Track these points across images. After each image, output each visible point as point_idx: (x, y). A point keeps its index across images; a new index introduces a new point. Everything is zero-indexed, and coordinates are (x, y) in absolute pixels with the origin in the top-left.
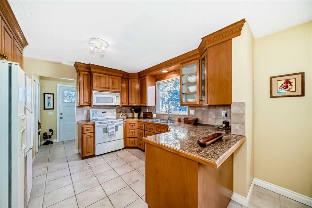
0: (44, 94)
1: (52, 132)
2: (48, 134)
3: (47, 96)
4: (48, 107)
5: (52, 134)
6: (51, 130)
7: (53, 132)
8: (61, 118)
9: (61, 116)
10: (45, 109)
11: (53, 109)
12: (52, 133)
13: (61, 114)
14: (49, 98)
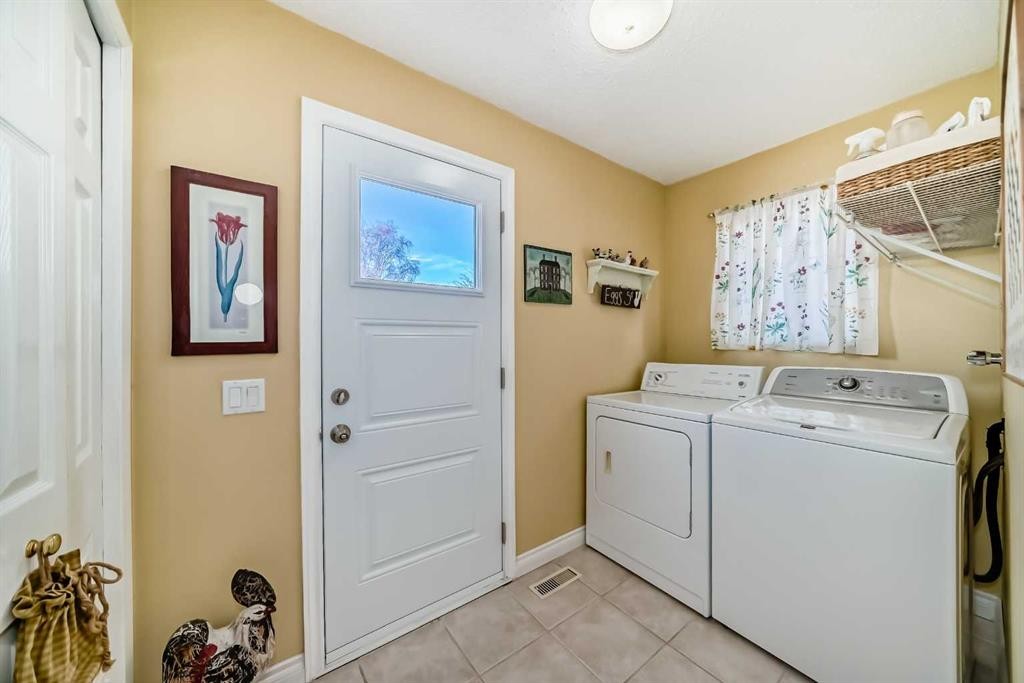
0: (181, 180)
1: (253, 612)
2: (221, 638)
3: (204, 202)
4: (213, 325)
5: (258, 632)
6: (248, 586)
7: (270, 605)
8: (340, 436)
9: (336, 416)
10: (182, 344)
11: (269, 345)
12: (265, 623)
13: (340, 397)
14: (228, 226)
